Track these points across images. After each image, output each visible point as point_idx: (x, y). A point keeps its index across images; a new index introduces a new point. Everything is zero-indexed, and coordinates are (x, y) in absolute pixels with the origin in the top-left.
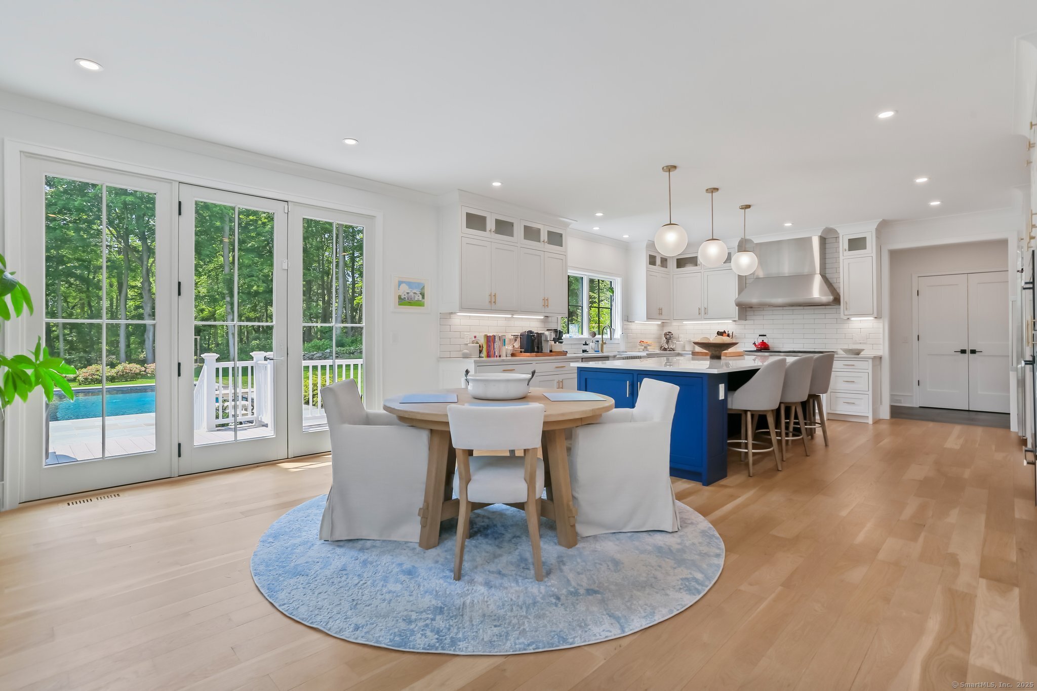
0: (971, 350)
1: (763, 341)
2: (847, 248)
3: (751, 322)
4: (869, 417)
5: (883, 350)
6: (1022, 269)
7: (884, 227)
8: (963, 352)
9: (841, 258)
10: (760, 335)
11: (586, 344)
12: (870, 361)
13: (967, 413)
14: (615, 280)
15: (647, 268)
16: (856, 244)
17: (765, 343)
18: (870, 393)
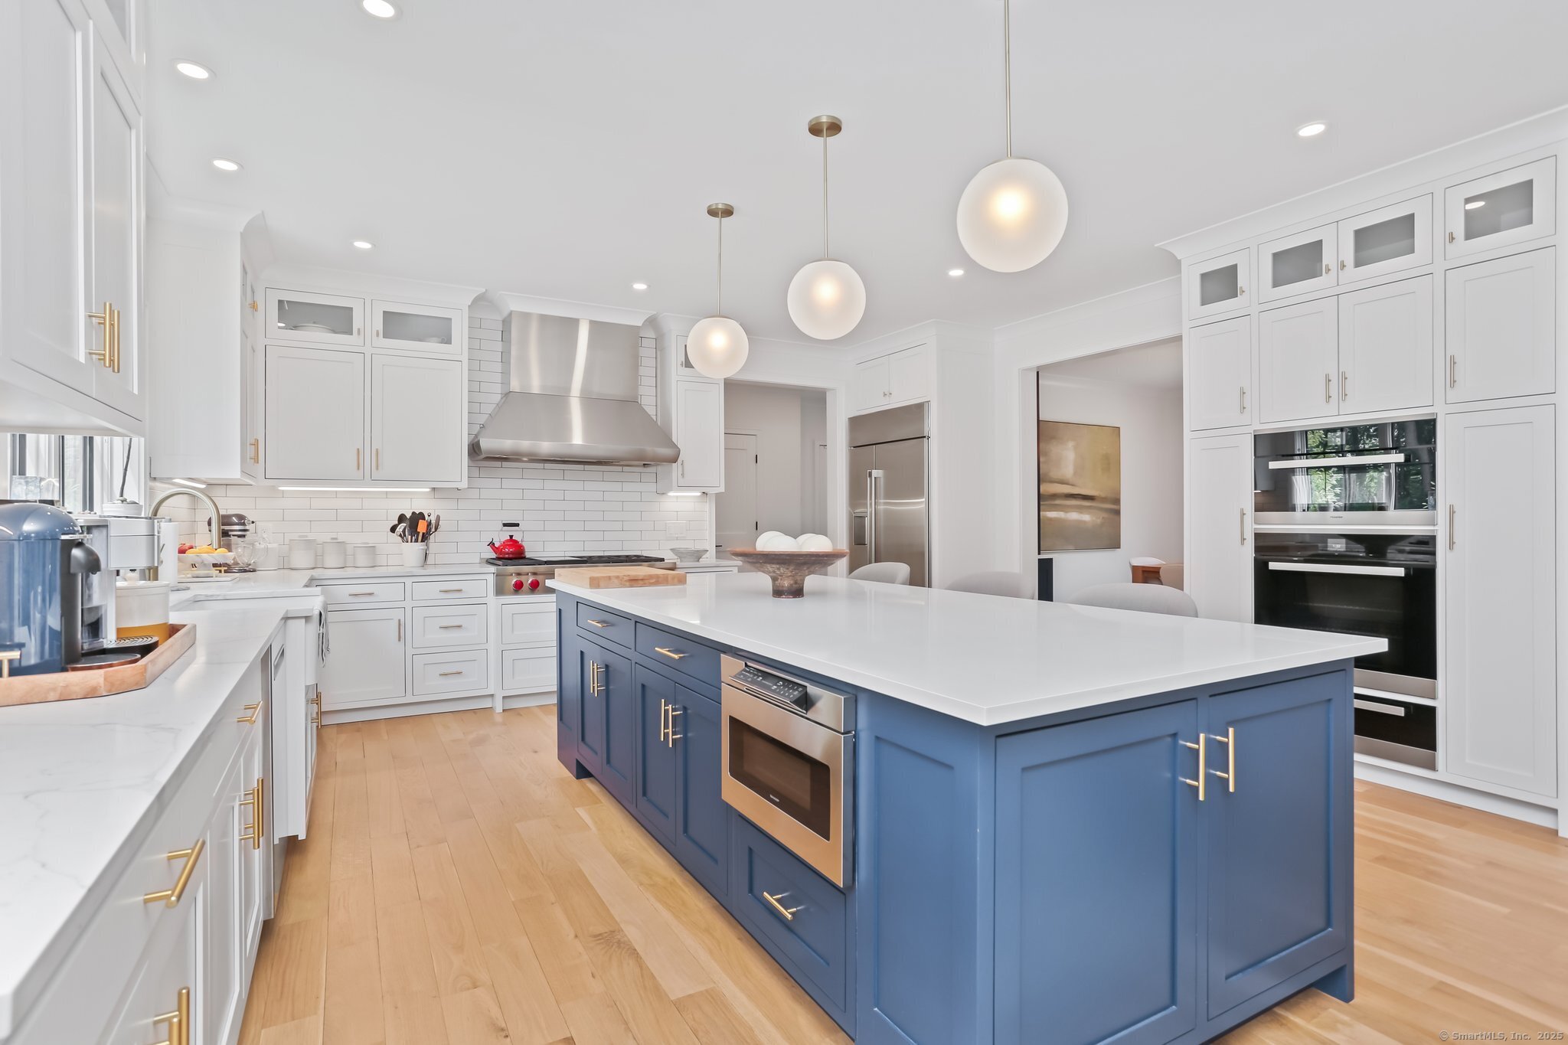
1: (511, 537)
17: (515, 542)
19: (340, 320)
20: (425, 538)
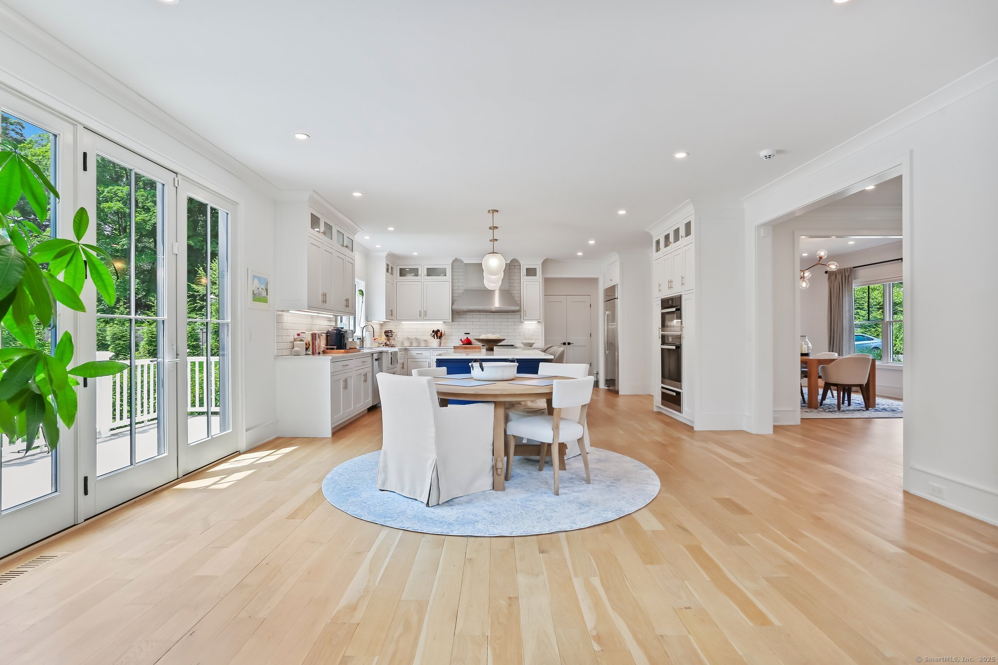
0: (568, 343)
1: (467, 337)
2: (525, 274)
3: (461, 323)
9: (522, 281)
10: (464, 334)
15: (385, 275)
16: (531, 272)
19: (415, 272)
20: (440, 338)
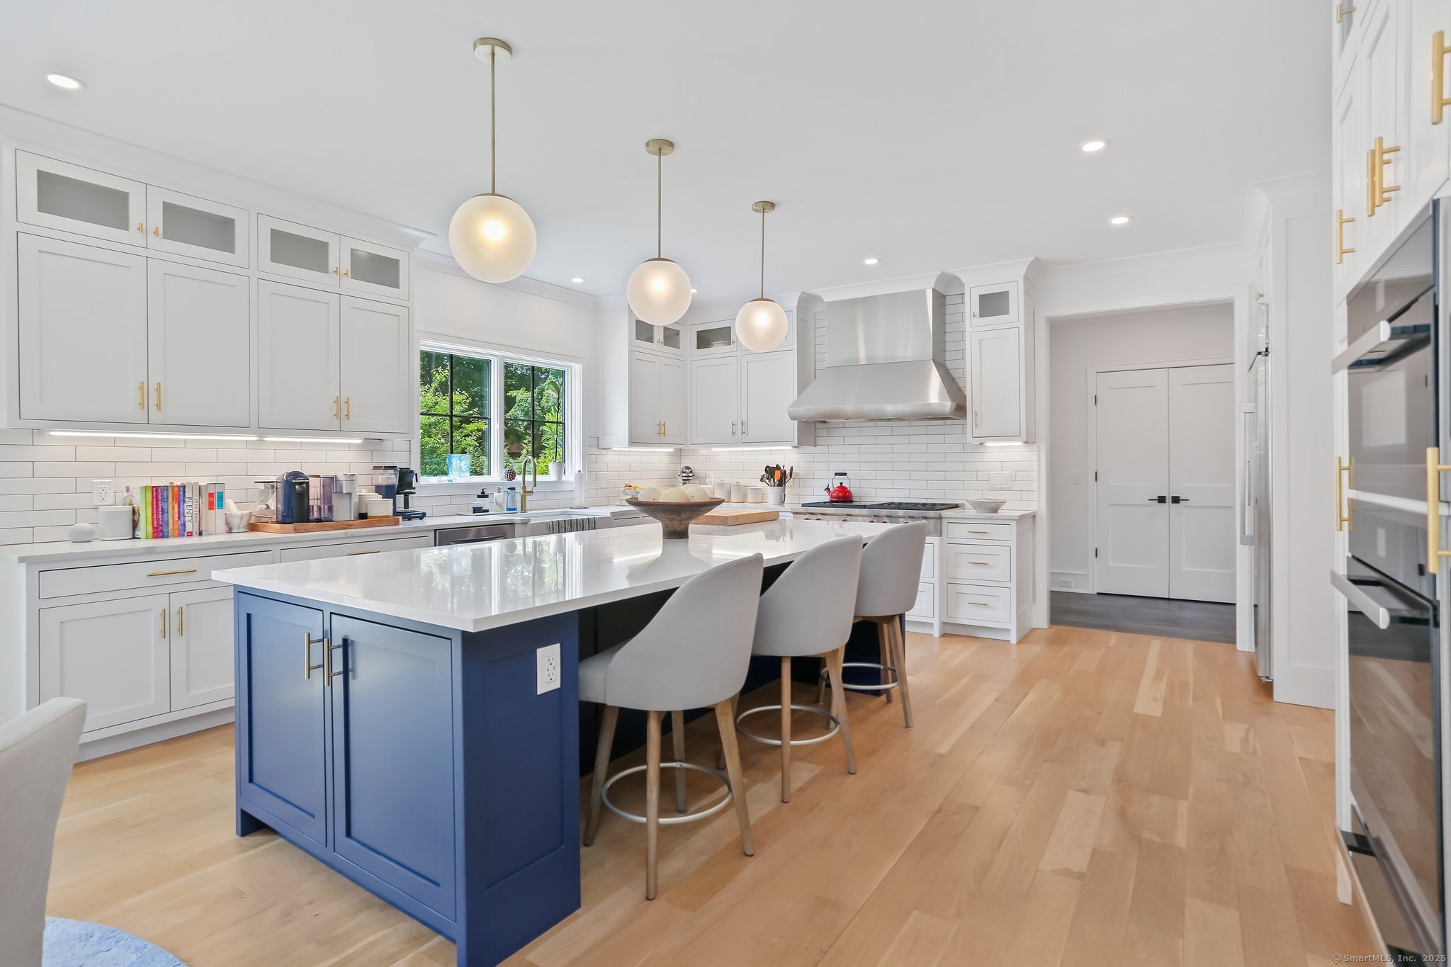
0: (1173, 497)
1: (841, 484)
2: (977, 312)
3: (824, 449)
4: (1011, 631)
5: (1037, 502)
6: (1267, 349)
7: (1037, 273)
8: (1162, 500)
9: (968, 330)
10: (836, 474)
11: (483, 495)
12: (1014, 524)
13: (1166, 602)
14: (571, 367)
15: (630, 345)
16: (993, 304)
17: (845, 488)
18: (1013, 585)
19: (725, 335)
